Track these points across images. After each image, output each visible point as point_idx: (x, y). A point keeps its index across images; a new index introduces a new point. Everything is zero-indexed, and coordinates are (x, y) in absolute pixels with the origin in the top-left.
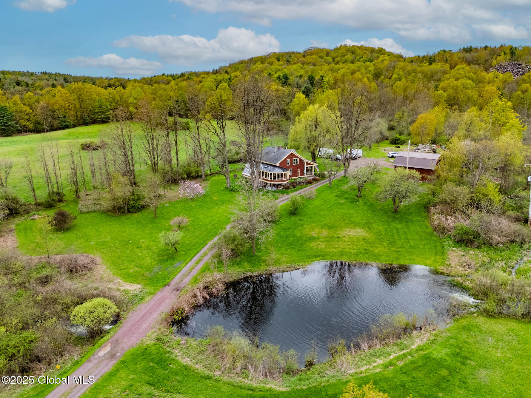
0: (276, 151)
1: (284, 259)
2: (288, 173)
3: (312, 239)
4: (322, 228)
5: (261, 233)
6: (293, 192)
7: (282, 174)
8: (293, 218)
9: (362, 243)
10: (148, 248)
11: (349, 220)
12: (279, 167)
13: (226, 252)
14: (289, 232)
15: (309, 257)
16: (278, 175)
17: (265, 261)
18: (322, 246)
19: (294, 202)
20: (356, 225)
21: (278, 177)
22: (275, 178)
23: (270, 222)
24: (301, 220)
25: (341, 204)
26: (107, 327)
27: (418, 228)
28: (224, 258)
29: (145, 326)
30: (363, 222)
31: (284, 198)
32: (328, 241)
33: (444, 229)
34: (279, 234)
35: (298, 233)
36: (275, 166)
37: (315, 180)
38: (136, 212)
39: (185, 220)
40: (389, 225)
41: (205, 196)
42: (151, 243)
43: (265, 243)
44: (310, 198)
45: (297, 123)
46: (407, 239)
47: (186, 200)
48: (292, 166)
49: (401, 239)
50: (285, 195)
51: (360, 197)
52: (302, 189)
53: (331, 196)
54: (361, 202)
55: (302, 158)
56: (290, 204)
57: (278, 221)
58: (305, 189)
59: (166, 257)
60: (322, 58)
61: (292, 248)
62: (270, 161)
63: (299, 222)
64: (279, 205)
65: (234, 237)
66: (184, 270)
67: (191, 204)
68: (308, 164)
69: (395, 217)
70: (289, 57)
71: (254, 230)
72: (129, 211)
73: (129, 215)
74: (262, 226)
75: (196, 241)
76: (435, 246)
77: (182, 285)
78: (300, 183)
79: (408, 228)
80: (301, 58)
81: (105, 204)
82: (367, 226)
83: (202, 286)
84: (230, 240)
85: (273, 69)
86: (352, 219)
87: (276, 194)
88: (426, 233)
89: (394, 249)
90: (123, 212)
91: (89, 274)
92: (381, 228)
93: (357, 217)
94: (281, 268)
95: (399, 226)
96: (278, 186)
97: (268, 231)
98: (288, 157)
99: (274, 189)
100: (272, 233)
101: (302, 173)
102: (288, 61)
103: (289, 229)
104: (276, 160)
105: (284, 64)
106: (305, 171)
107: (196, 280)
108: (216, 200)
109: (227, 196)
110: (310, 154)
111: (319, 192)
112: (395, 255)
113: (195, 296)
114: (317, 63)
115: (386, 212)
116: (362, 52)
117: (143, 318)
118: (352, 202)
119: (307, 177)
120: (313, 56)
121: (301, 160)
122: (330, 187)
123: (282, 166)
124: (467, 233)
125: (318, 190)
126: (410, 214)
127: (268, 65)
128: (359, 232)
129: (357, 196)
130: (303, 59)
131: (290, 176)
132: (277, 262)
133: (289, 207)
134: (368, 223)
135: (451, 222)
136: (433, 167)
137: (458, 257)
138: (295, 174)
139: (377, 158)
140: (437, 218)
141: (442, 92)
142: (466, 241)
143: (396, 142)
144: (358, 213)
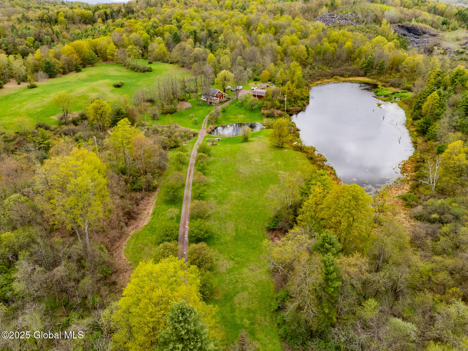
0: (213, 90)
4: (232, 115)
6: (221, 105)
8: (224, 113)
9: (243, 118)
10: (188, 122)
11: (239, 113)
12: (215, 97)
16: (216, 99)
18: (233, 120)
19: (223, 108)
20: (241, 114)
24: (227, 113)
25: (237, 108)
26: (197, 134)
27: (257, 114)
29: (204, 133)
30: (243, 113)
32: (235, 119)
33: (263, 114)
34: (221, 118)
35: (227, 117)
37: (227, 100)
38: (173, 114)
39: (194, 115)
40: (250, 113)
41: (192, 108)
44: (227, 107)
45: (218, 77)
46: (254, 117)
47: (187, 109)
48: (219, 96)
50: (219, 106)
53: (234, 106)
54: (242, 107)
55: (222, 93)
58: (225, 104)
59: (195, 124)
61: (226, 121)
62: (212, 94)
65: (213, 118)
66: (203, 126)
67: (190, 110)
68: (224, 95)
69: (252, 111)
72: (171, 114)
75: (200, 120)
76: (261, 118)
77: (204, 128)
78: (223, 102)
79: (255, 114)
82: (245, 114)
83: (210, 128)
87: (216, 106)
88: (259, 115)
92: (248, 114)
94: (225, 125)
95: (253, 114)
98: (218, 93)
99: (214, 104)
101: (222, 98)
103: (224, 116)
104: (215, 94)
106: (224, 97)
107: (207, 127)
108: (197, 109)
110: (223, 89)
111: (230, 104)
112: (251, 121)
113: (210, 130)
115: (250, 110)
117: (202, 133)
118: (240, 107)
119: (224, 99)
122: (232, 103)
123: (217, 97)
124: (268, 114)
126: (256, 110)
128: (242, 116)
132: (223, 124)
133: (221, 110)
135: (266, 112)
136: (264, 95)
137: (265, 120)
138: (220, 99)
139: (248, 90)
140: (263, 111)
141: (280, 47)
142: (268, 116)
143: (256, 80)
144: (242, 111)
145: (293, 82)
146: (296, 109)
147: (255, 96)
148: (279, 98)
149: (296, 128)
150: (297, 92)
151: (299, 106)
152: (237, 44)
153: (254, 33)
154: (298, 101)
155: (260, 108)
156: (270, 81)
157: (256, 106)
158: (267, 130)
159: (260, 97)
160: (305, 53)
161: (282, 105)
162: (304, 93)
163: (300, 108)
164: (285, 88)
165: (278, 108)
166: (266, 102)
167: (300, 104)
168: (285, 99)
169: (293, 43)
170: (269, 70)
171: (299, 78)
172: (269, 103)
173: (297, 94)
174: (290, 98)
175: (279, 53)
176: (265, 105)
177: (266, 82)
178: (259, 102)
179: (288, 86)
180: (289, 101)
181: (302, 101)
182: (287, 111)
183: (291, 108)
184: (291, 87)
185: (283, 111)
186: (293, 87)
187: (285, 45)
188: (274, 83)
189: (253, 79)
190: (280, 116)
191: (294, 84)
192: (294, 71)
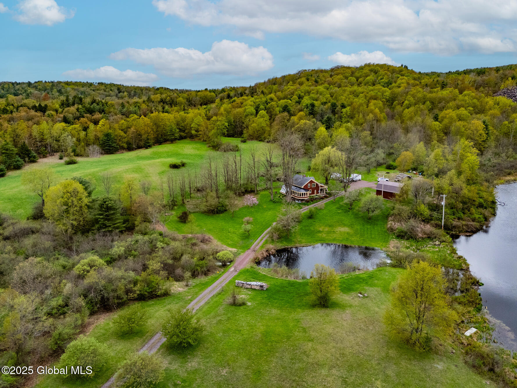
0: (301, 178)
1: (304, 241)
2: (309, 192)
3: (320, 232)
4: (326, 226)
5: (293, 227)
6: (311, 204)
7: (305, 193)
8: (310, 221)
9: (346, 235)
10: (234, 233)
11: (341, 222)
12: (303, 189)
13: (276, 236)
14: (307, 228)
15: (317, 241)
16: (303, 194)
17: (293, 241)
18: (324, 235)
19: (310, 211)
20: (345, 225)
21: (303, 195)
22: (300, 195)
23: (297, 222)
24: (314, 221)
25: (339, 213)
26: (228, 264)
27: (379, 228)
28: (275, 238)
29: (245, 262)
30: (349, 224)
31: (305, 208)
32: (328, 233)
33: (392, 229)
34: (301, 229)
35: (312, 228)
36: (301, 188)
37: (326, 197)
38: (221, 213)
39: (251, 219)
40: (364, 226)
41: (259, 205)
42: (235, 230)
43: (294, 232)
44: (321, 209)
45: (316, 158)
46: (371, 234)
47: (248, 207)
48: (311, 188)
49: (367, 234)
50: (306, 206)
51: (351, 209)
52: (317, 202)
53: (334, 208)
54: (350, 213)
55: (318, 183)
56: (309, 212)
57: (301, 221)
58: (318, 203)
59: (244, 238)
60: (347, 78)
61: (308, 236)
62: (297, 185)
63: (313, 222)
64: (302, 212)
65: (279, 229)
66: (255, 243)
67: (251, 209)
68: (321, 187)
69: (368, 222)
70: (318, 77)
71: (289, 226)
72: (217, 213)
73: (217, 215)
74: (293, 224)
75: (258, 230)
76: (385, 238)
77: (256, 249)
78: (316, 199)
79: (374, 228)
80: (328, 78)
81: (203, 208)
82: (351, 226)
83: (265, 250)
84: (276, 230)
85: (303, 91)
86: (343, 222)
87: (301, 205)
88: (382, 231)
89: (362, 239)
90: (214, 213)
91: (211, 243)
92: (359, 227)
93: (346, 221)
94: (302, 245)
95: (369, 227)
96: (302, 200)
97: (296, 226)
98: (309, 183)
99: (300, 202)
100: (298, 228)
101: (317, 193)
102: (316, 82)
103: (308, 226)
104: (302, 184)
105: (313, 85)
106: (320, 191)
107: (262, 247)
108: (265, 208)
109: (272, 206)
110: (325, 178)
111: (327, 205)
112: (362, 242)
113: (263, 254)
114: (342, 85)
115: (364, 219)
116: (383, 73)
117: (243, 260)
118: (345, 212)
119: (321, 195)
120: (339, 77)
121: (317, 184)
122: (333, 203)
123: (306, 189)
124: (402, 232)
125: (326, 204)
126: (378, 220)
127: (298, 86)
128: (346, 229)
129: (349, 209)
130: (330, 79)
131: (310, 194)
132: (300, 242)
133: (308, 214)
134: (351, 225)
135: (397, 226)
136: (397, 192)
137: (394, 244)
138: (313, 193)
139: (370, 181)
140: (390, 223)
141: (438, 123)
142: (401, 236)
143: (390, 167)
144: (348, 219)
145: (460, 173)
146: (467, 225)
147: (379, 192)
148: (428, 199)
149: (471, 277)
150: (469, 191)
151: (474, 220)
152: (368, 118)
153: (399, 108)
154: (473, 210)
155: (386, 217)
156: (414, 169)
157: (377, 212)
158: (394, 270)
159: (388, 195)
160: (482, 132)
161: (435, 214)
162: (484, 194)
163: (476, 224)
164: (444, 182)
165: (426, 221)
166: (398, 206)
167: (477, 216)
168: (443, 203)
169: (460, 119)
170: (414, 153)
171: (472, 168)
172: (406, 209)
173: (470, 195)
174: (453, 201)
175: (437, 131)
176: (395, 211)
177: (408, 171)
178: (387, 204)
179: (451, 179)
180: (451, 207)
181: (481, 210)
182: (447, 228)
183: (455, 223)
184: (455, 181)
185: (438, 226)
186: (459, 182)
187: (446, 121)
188: (422, 173)
189: (385, 166)
190: (430, 237)
191: (462, 176)
192: (463, 155)
